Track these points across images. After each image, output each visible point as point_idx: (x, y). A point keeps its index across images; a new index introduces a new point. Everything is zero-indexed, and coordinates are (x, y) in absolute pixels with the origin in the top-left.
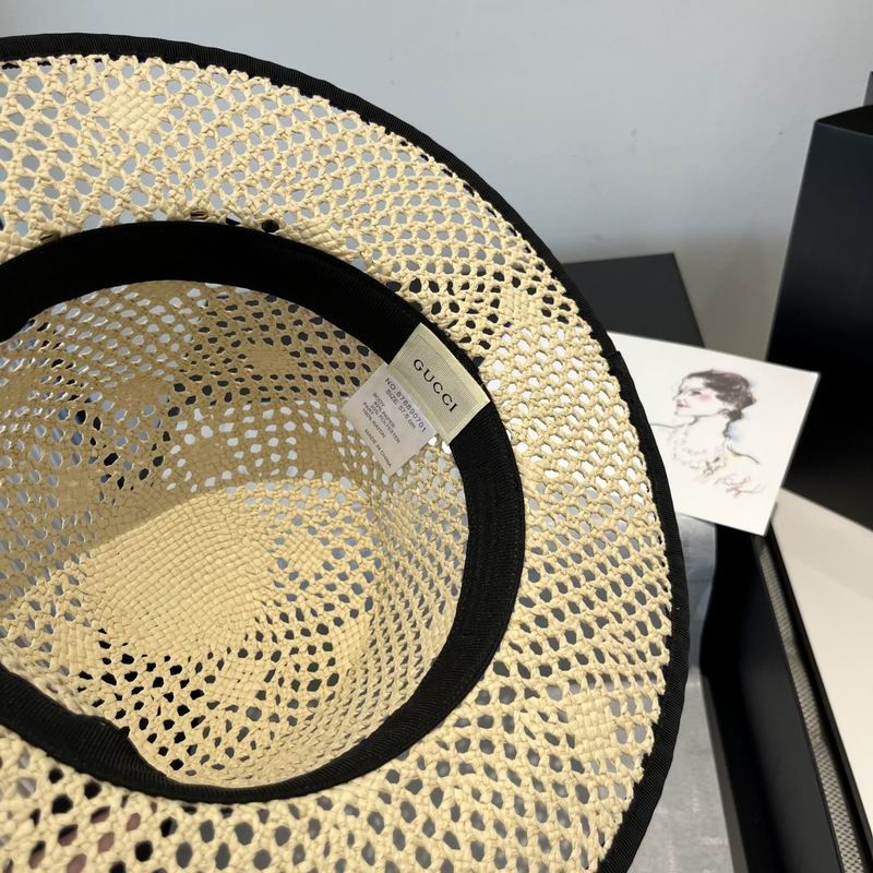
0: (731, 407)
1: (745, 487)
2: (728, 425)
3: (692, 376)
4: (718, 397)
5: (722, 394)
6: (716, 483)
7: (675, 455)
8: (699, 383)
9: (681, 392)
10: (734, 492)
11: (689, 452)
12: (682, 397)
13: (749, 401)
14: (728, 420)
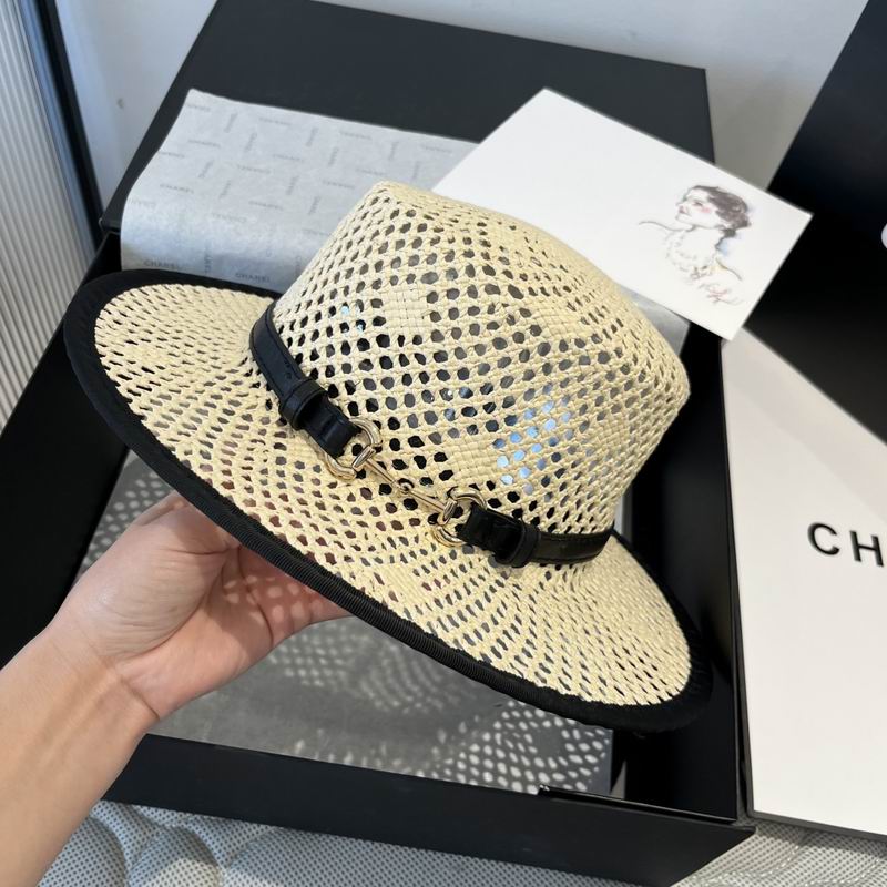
0: (728, 225)
1: (725, 297)
2: (722, 239)
3: (698, 187)
4: (717, 212)
5: (722, 211)
6: (700, 287)
7: (668, 255)
8: (703, 196)
9: (685, 199)
10: (714, 299)
11: (682, 255)
12: (685, 205)
13: (745, 224)
14: (722, 235)
